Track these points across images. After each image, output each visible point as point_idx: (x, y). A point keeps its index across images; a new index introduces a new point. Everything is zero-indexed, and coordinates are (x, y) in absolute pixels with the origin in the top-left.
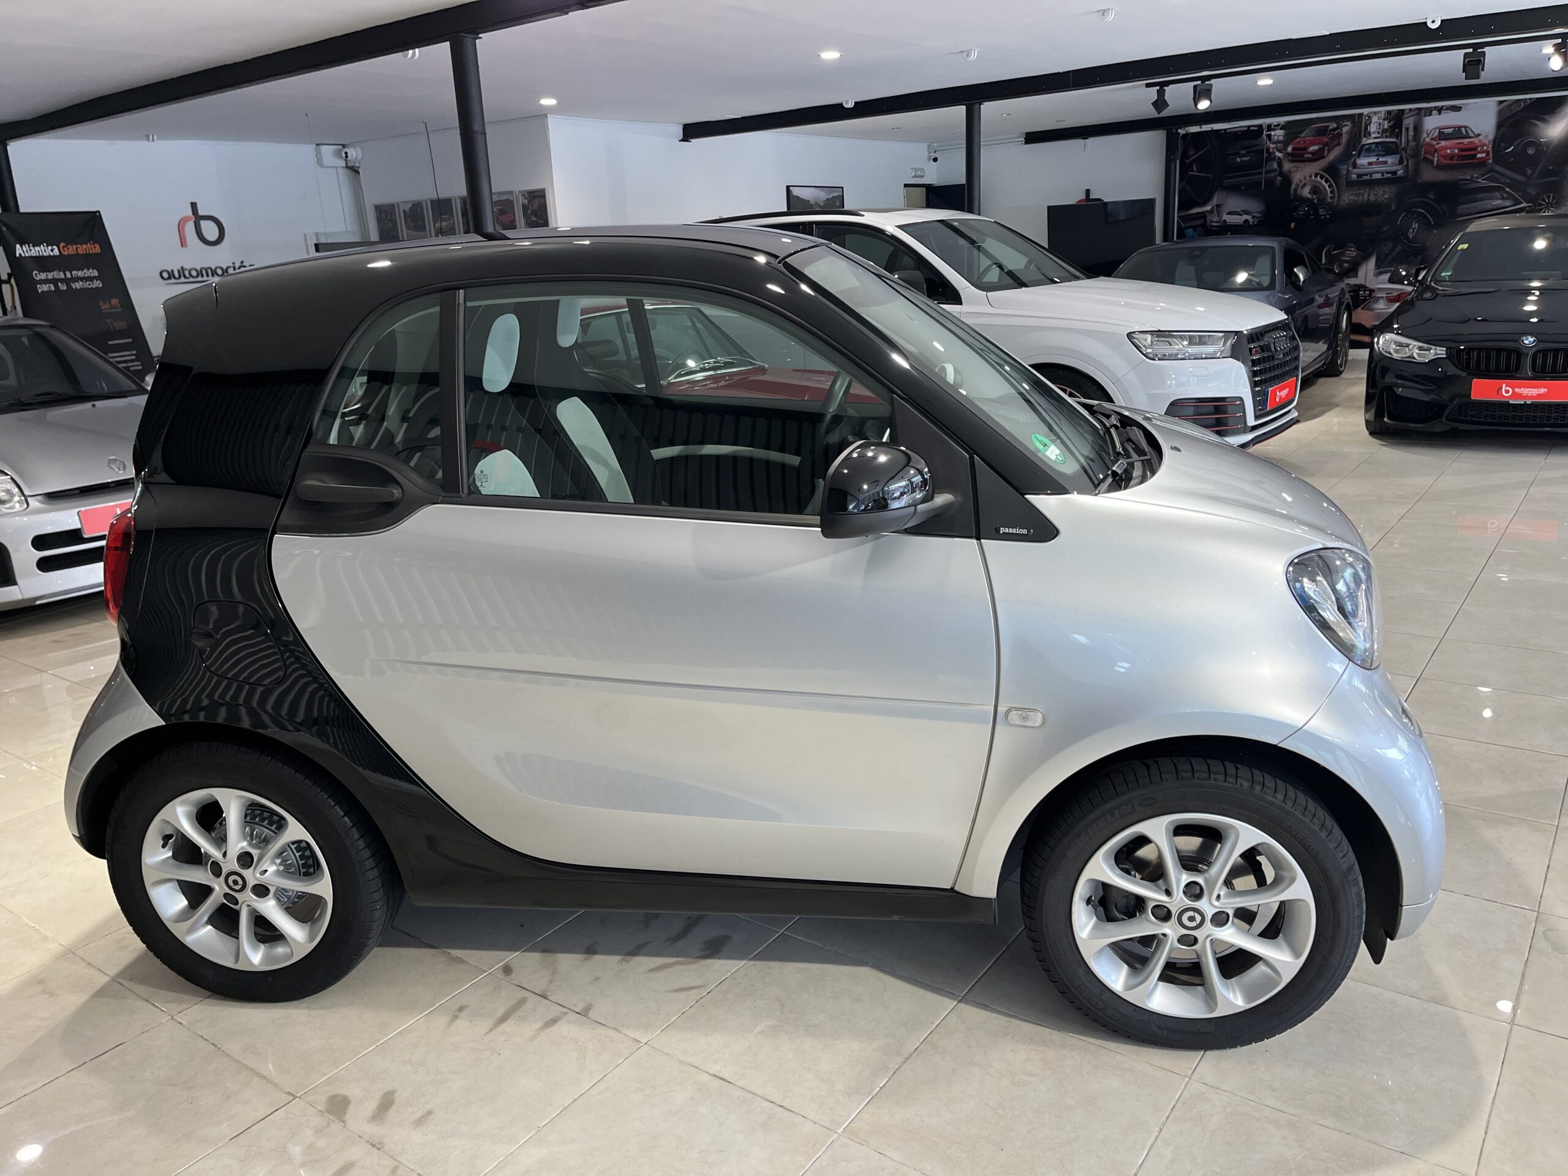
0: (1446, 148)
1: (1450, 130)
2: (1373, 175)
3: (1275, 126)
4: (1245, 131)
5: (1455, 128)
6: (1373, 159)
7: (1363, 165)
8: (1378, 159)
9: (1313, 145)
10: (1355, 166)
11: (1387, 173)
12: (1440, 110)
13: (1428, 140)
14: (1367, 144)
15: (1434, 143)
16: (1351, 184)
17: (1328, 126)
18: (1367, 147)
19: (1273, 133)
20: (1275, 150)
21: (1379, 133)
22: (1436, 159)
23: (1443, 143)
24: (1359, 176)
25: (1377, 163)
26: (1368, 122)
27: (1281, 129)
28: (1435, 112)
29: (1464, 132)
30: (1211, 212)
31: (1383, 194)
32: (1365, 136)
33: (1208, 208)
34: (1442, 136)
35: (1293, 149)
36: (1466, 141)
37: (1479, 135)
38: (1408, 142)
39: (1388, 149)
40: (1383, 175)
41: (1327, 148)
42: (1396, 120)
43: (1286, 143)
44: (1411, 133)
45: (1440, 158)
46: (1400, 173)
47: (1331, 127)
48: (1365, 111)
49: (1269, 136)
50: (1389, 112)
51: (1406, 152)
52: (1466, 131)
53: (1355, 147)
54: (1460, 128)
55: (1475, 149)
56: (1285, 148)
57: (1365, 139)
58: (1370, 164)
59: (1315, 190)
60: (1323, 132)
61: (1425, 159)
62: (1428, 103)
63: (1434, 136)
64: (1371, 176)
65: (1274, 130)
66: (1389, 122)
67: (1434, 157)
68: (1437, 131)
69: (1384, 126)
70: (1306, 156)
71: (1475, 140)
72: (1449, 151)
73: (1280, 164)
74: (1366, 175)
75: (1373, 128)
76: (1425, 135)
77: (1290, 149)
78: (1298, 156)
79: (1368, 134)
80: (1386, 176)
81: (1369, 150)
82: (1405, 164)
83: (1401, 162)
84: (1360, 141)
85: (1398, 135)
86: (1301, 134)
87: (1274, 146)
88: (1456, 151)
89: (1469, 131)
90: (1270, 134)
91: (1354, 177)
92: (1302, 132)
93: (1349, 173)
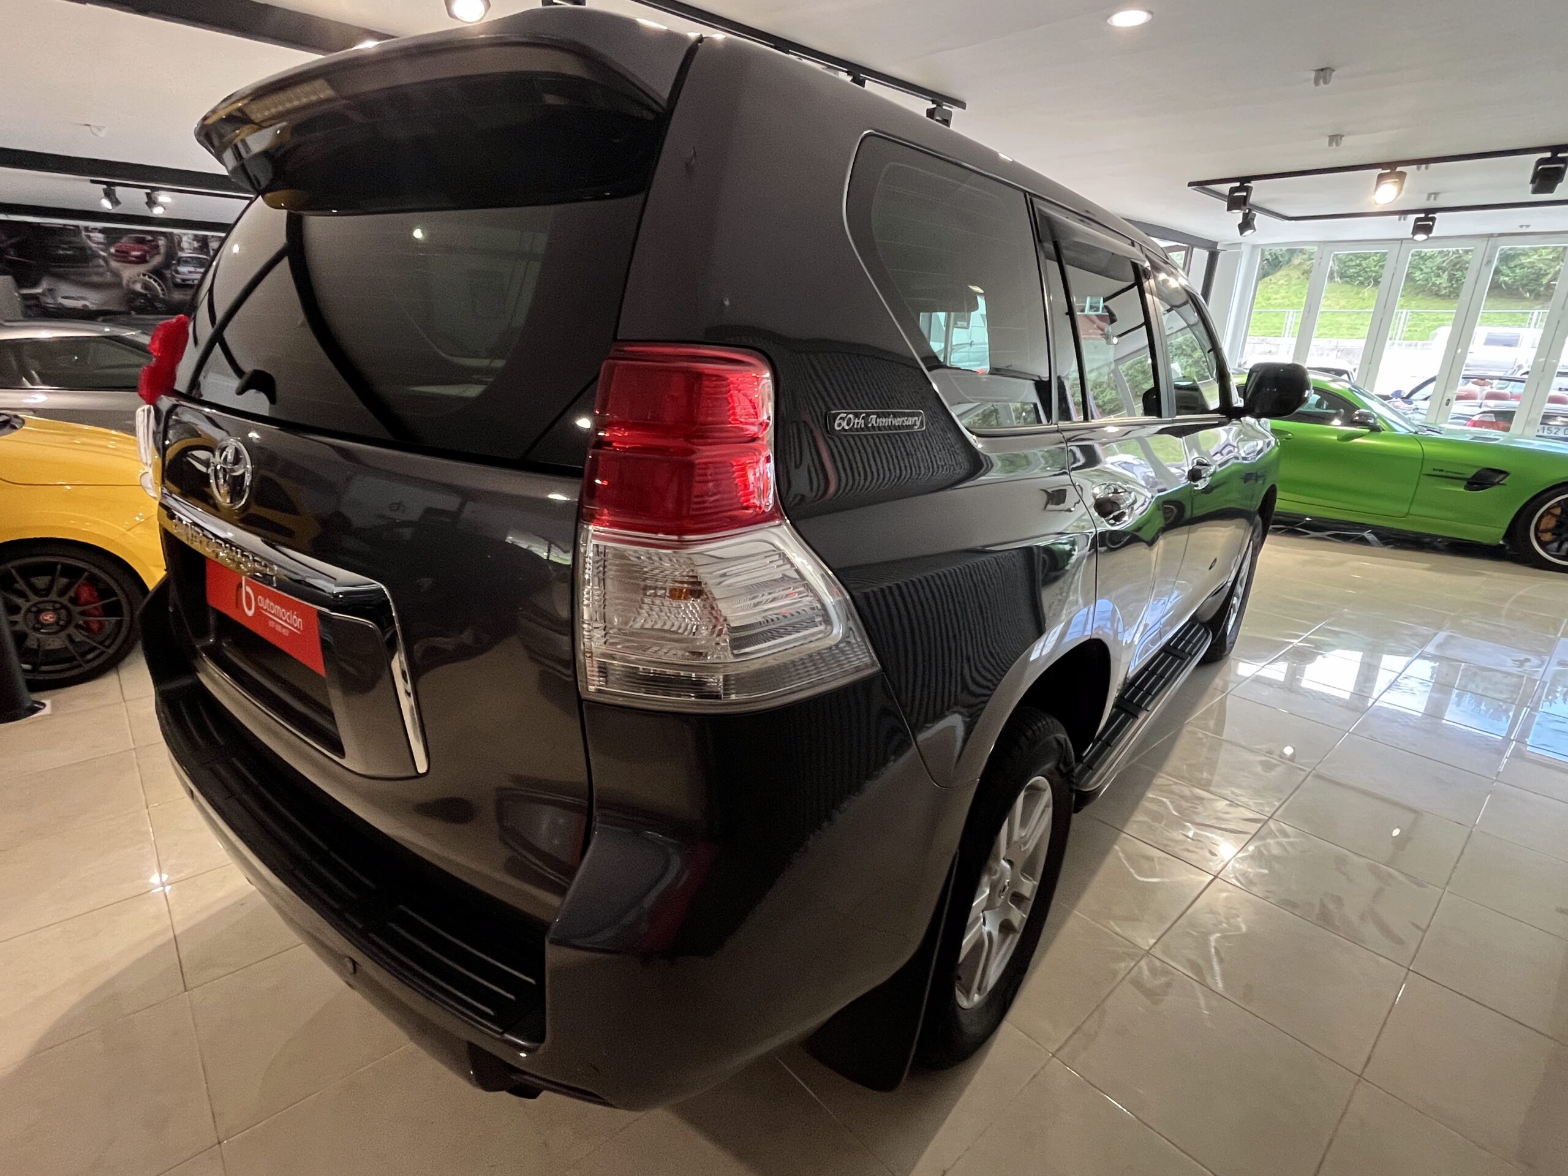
3: (92, 229)
4: (61, 228)
6: (192, 269)
7: (185, 273)
9: (135, 250)
10: (177, 272)
14: (183, 257)
16: (178, 286)
17: (144, 238)
18: (184, 259)
19: (91, 234)
20: (98, 249)
21: (191, 250)
24: (184, 280)
26: (180, 240)
27: (99, 232)
30: (43, 294)
32: (180, 251)
33: (39, 290)
35: (116, 251)
39: (201, 263)
41: (148, 255)
42: (202, 242)
43: (107, 245)
47: (148, 239)
48: (176, 231)
49: (89, 237)
50: (196, 236)
53: (173, 257)
56: (108, 249)
57: (180, 253)
58: (190, 272)
59: (146, 286)
60: (141, 241)
65: (92, 232)
66: (197, 243)
69: (193, 244)
70: (130, 258)
73: (106, 262)
75: (185, 245)
77: (112, 250)
78: (122, 258)
79: (182, 249)
81: (185, 262)
84: (176, 253)
87: (96, 245)
90: (89, 235)
91: (179, 281)
92: (120, 238)
93: (173, 277)
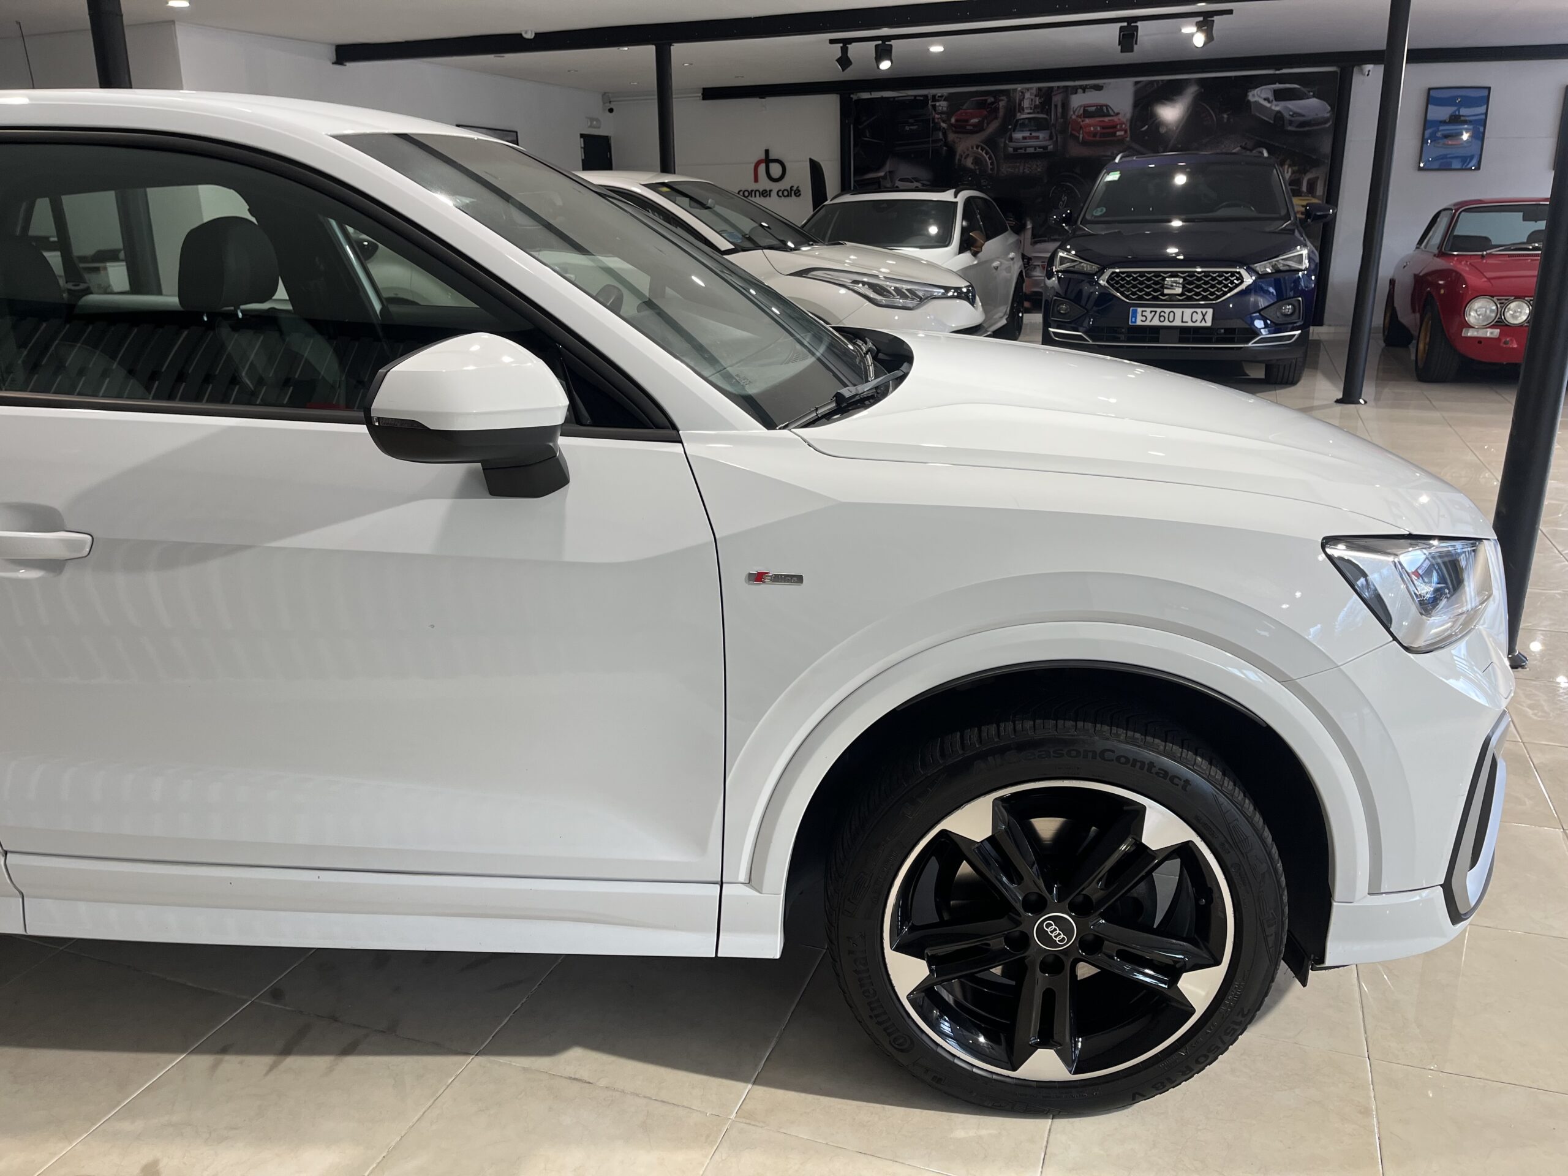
0: (1089, 125)
1: (1093, 109)
2: (1028, 149)
3: (939, 97)
4: (913, 100)
5: (1097, 106)
6: (1027, 134)
7: (1019, 139)
8: (1031, 134)
9: (974, 117)
10: (1011, 139)
11: (1040, 148)
12: (1084, 89)
13: (1074, 117)
14: (1021, 119)
15: (1080, 120)
16: (1009, 157)
17: (986, 100)
18: (1022, 121)
19: (937, 104)
20: (940, 120)
21: (1031, 109)
22: (1081, 136)
23: (1087, 121)
24: (1015, 149)
25: (1030, 138)
26: (1022, 97)
27: (944, 100)
28: (1080, 91)
29: (1106, 111)
30: (884, 178)
31: (1037, 168)
32: (1019, 111)
33: (882, 174)
34: (1087, 114)
35: (957, 121)
36: (1106, 119)
37: (1118, 114)
38: (1057, 119)
39: (1039, 125)
40: (1035, 149)
41: (986, 121)
42: (1046, 96)
43: (949, 114)
44: (1060, 110)
45: (1086, 137)
46: (1050, 148)
47: (989, 101)
48: (1019, 87)
49: (934, 107)
50: (1040, 89)
51: (1055, 128)
52: (1107, 109)
53: (1010, 122)
54: (1102, 106)
55: (1114, 127)
56: (949, 119)
57: (1019, 114)
58: (1024, 138)
59: (977, 161)
60: (982, 105)
61: (1072, 134)
62: (1075, 81)
63: (1080, 114)
64: (1025, 150)
65: (938, 101)
66: (1040, 98)
67: (1079, 134)
68: (1082, 109)
69: (1035, 102)
70: (968, 127)
71: (1115, 119)
72: (1092, 129)
73: (945, 134)
74: (1021, 148)
75: (1026, 104)
76: (1072, 113)
77: (953, 120)
78: (961, 128)
79: (1022, 110)
80: (1039, 150)
81: (1022, 125)
82: (1055, 139)
83: (1051, 138)
84: (1015, 116)
85: (1048, 113)
86: (963, 105)
87: (939, 116)
88: (1099, 129)
89: (1109, 109)
90: (935, 105)
91: (1011, 150)
93: (1005, 145)
